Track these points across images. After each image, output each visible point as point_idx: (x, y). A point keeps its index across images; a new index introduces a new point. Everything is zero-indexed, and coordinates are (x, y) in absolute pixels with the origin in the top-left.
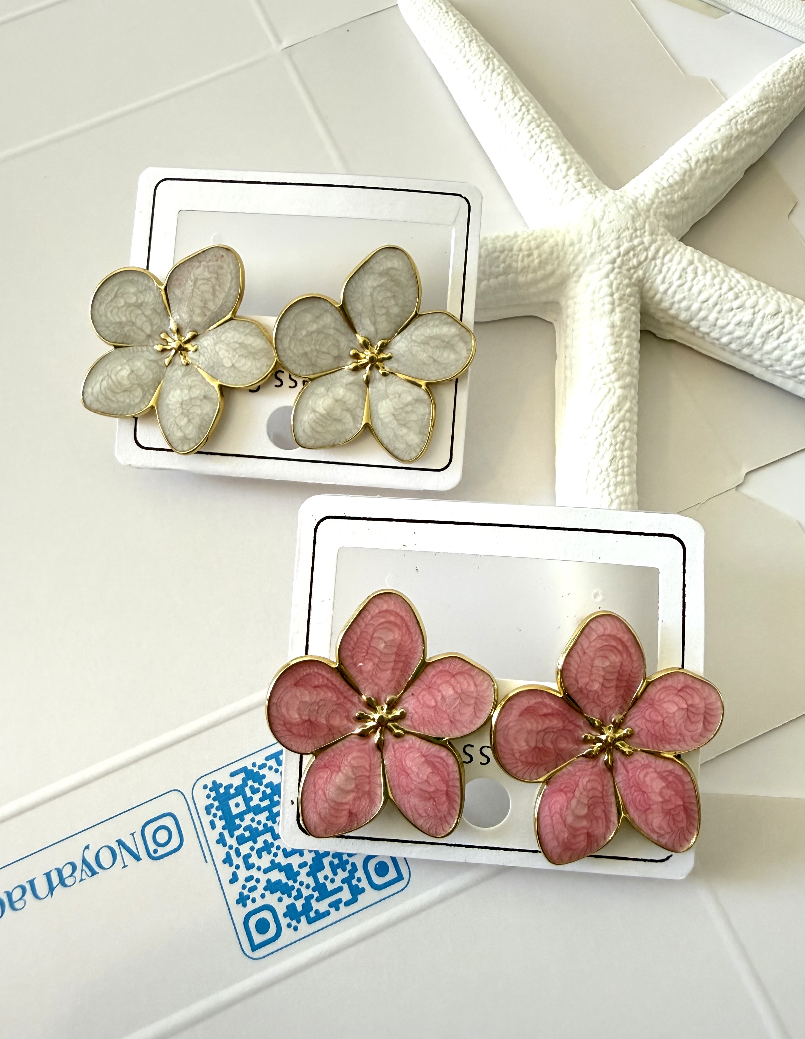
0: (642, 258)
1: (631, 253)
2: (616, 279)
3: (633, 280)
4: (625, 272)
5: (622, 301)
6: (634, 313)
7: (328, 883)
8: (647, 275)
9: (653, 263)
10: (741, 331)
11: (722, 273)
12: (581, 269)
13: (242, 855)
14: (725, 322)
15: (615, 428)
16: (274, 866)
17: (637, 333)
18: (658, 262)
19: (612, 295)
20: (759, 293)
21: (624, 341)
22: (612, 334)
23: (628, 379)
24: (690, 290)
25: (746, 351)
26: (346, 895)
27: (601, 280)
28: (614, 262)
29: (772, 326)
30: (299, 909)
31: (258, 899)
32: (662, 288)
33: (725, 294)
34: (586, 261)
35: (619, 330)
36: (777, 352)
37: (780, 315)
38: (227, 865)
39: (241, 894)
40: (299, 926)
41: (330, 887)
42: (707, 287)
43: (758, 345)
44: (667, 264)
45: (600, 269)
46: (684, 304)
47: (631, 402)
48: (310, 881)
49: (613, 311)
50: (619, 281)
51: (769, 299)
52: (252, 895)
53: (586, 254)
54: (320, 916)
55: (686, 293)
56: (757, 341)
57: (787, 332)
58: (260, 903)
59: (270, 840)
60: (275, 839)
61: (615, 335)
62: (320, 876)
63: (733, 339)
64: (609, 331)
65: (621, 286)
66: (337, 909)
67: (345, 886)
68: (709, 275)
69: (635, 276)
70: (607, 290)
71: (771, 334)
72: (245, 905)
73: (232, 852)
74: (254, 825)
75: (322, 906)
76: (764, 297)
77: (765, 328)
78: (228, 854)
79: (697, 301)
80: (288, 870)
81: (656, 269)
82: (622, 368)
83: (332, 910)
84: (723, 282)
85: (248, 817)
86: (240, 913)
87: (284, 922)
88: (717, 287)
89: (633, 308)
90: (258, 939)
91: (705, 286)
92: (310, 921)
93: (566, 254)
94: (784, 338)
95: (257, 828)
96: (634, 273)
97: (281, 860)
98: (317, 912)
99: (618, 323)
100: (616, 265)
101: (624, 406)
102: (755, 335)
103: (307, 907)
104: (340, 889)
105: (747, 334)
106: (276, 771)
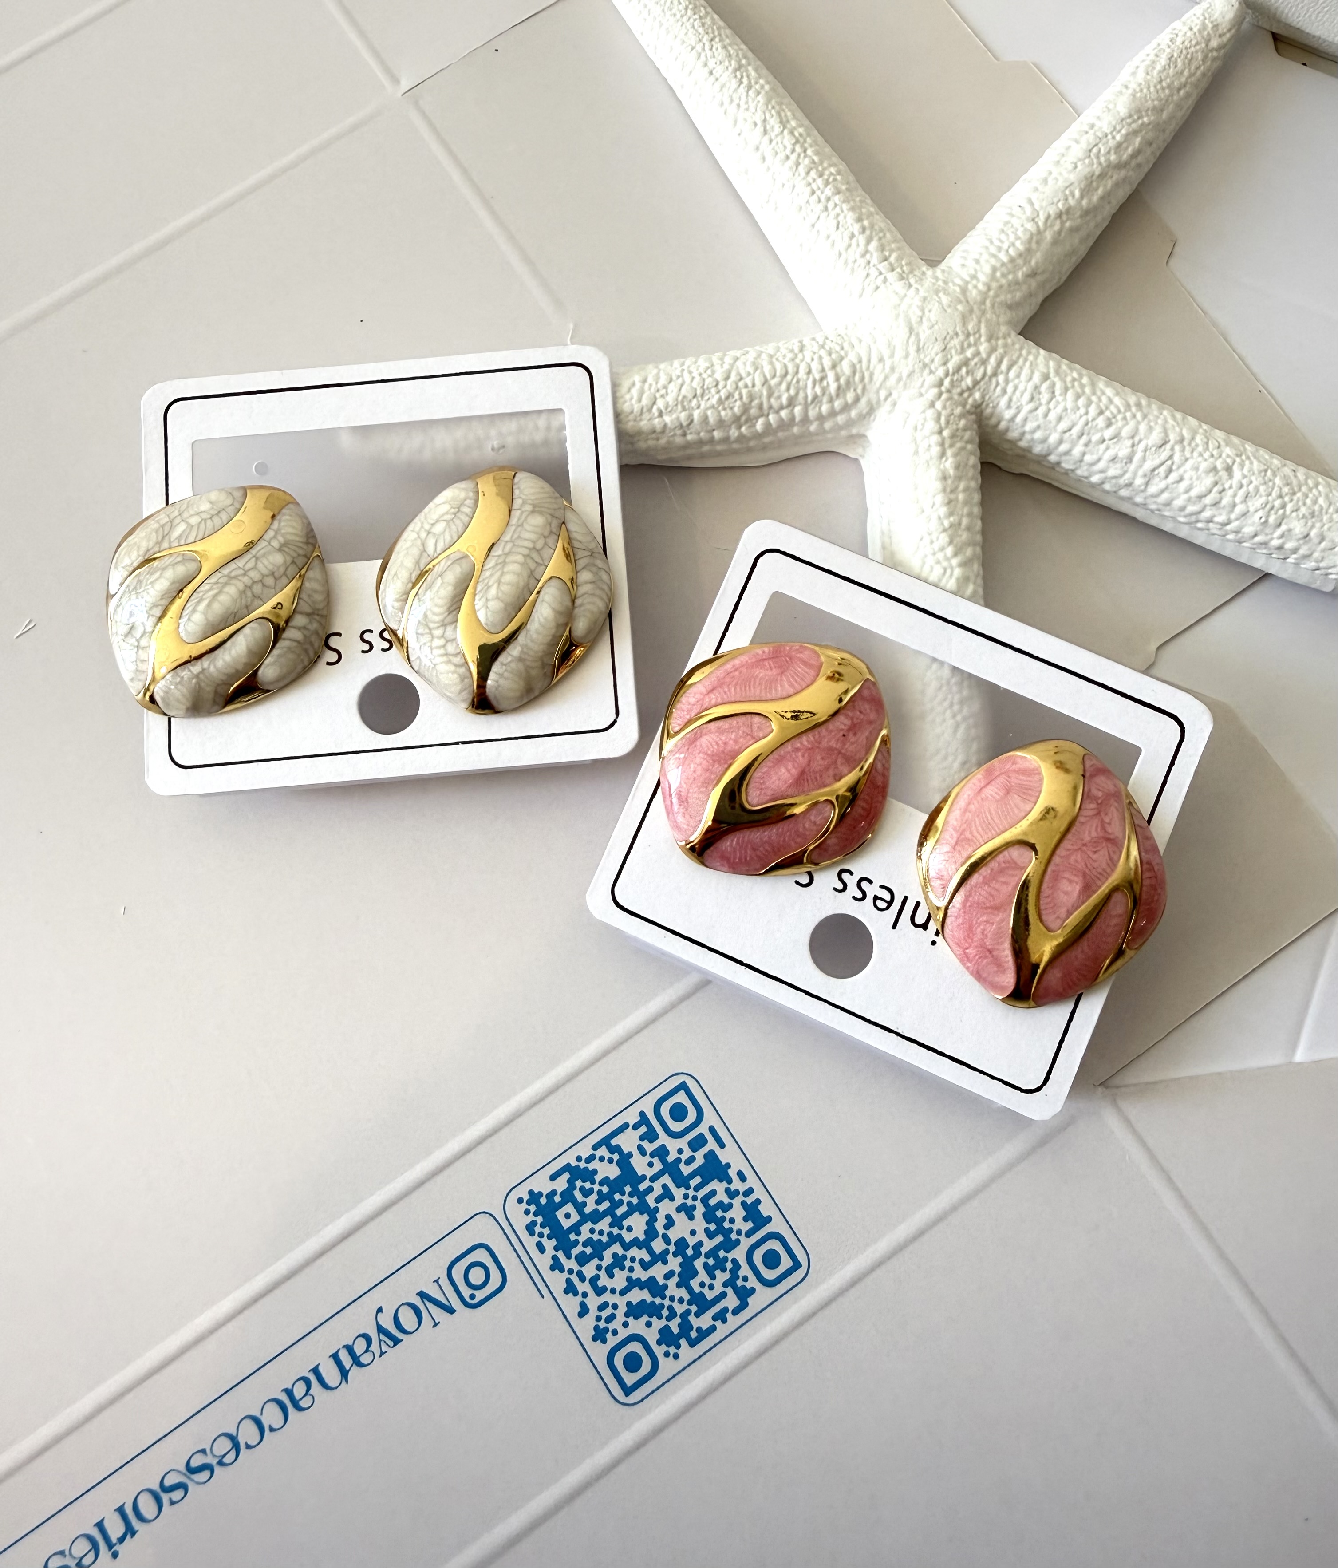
0: (979, 375)
2: (944, 408)
3: (968, 407)
4: (956, 398)
6: (971, 453)
7: (706, 1291)
8: (987, 398)
9: (994, 381)
10: (1116, 469)
11: (1088, 390)
12: (894, 395)
13: (588, 1278)
14: (1094, 457)
16: (632, 1283)
18: (1001, 378)
20: (1139, 416)
24: (1047, 415)
26: (732, 1301)
27: (924, 412)
28: (941, 383)
29: (1157, 462)
30: (676, 1330)
31: (620, 1329)
32: (1009, 414)
33: (1094, 420)
34: (902, 384)
36: (1165, 495)
37: (1168, 446)
38: (571, 1295)
39: (596, 1328)
40: (680, 1352)
41: (710, 1295)
42: (1069, 411)
44: (1013, 380)
45: (921, 395)
46: (1038, 435)
48: (683, 1293)
50: (948, 411)
51: (1152, 424)
52: (611, 1326)
53: (901, 373)
54: (703, 1334)
55: (1041, 421)
56: (1139, 481)
57: (1178, 469)
58: (623, 1334)
59: (620, 1252)
60: (626, 1250)
62: (694, 1283)
63: (1106, 478)
65: (953, 417)
66: (724, 1321)
67: (729, 1291)
68: (1070, 394)
69: (970, 401)
70: (933, 425)
71: (1156, 472)
72: (604, 1341)
73: (574, 1278)
74: (596, 1237)
75: (705, 1321)
76: (1146, 421)
77: (1148, 465)
78: (569, 1281)
79: (1056, 431)
80: (651, 1285)
81: (999, 388)
83: (718, 1324)
84: (1089, 403)
85: (585, 1228)
86: (600, 1352)
87: (659, 1351)
88: (1082, 411)
89: (969, 446)
90: (630, 1379)
91: (1065, 409)
92: (692, 1344)
93: (873, 373)
94: (1173, 476)
95: (600, 1241)
96: (969, 396)
97: (640, 1274)
98: (699, 1329)
100: (943, 389)
102: (1135, 474)
103: (685, 1326)
104: (723, 1295)
105: (1125, 473)
106: (610, 1161)
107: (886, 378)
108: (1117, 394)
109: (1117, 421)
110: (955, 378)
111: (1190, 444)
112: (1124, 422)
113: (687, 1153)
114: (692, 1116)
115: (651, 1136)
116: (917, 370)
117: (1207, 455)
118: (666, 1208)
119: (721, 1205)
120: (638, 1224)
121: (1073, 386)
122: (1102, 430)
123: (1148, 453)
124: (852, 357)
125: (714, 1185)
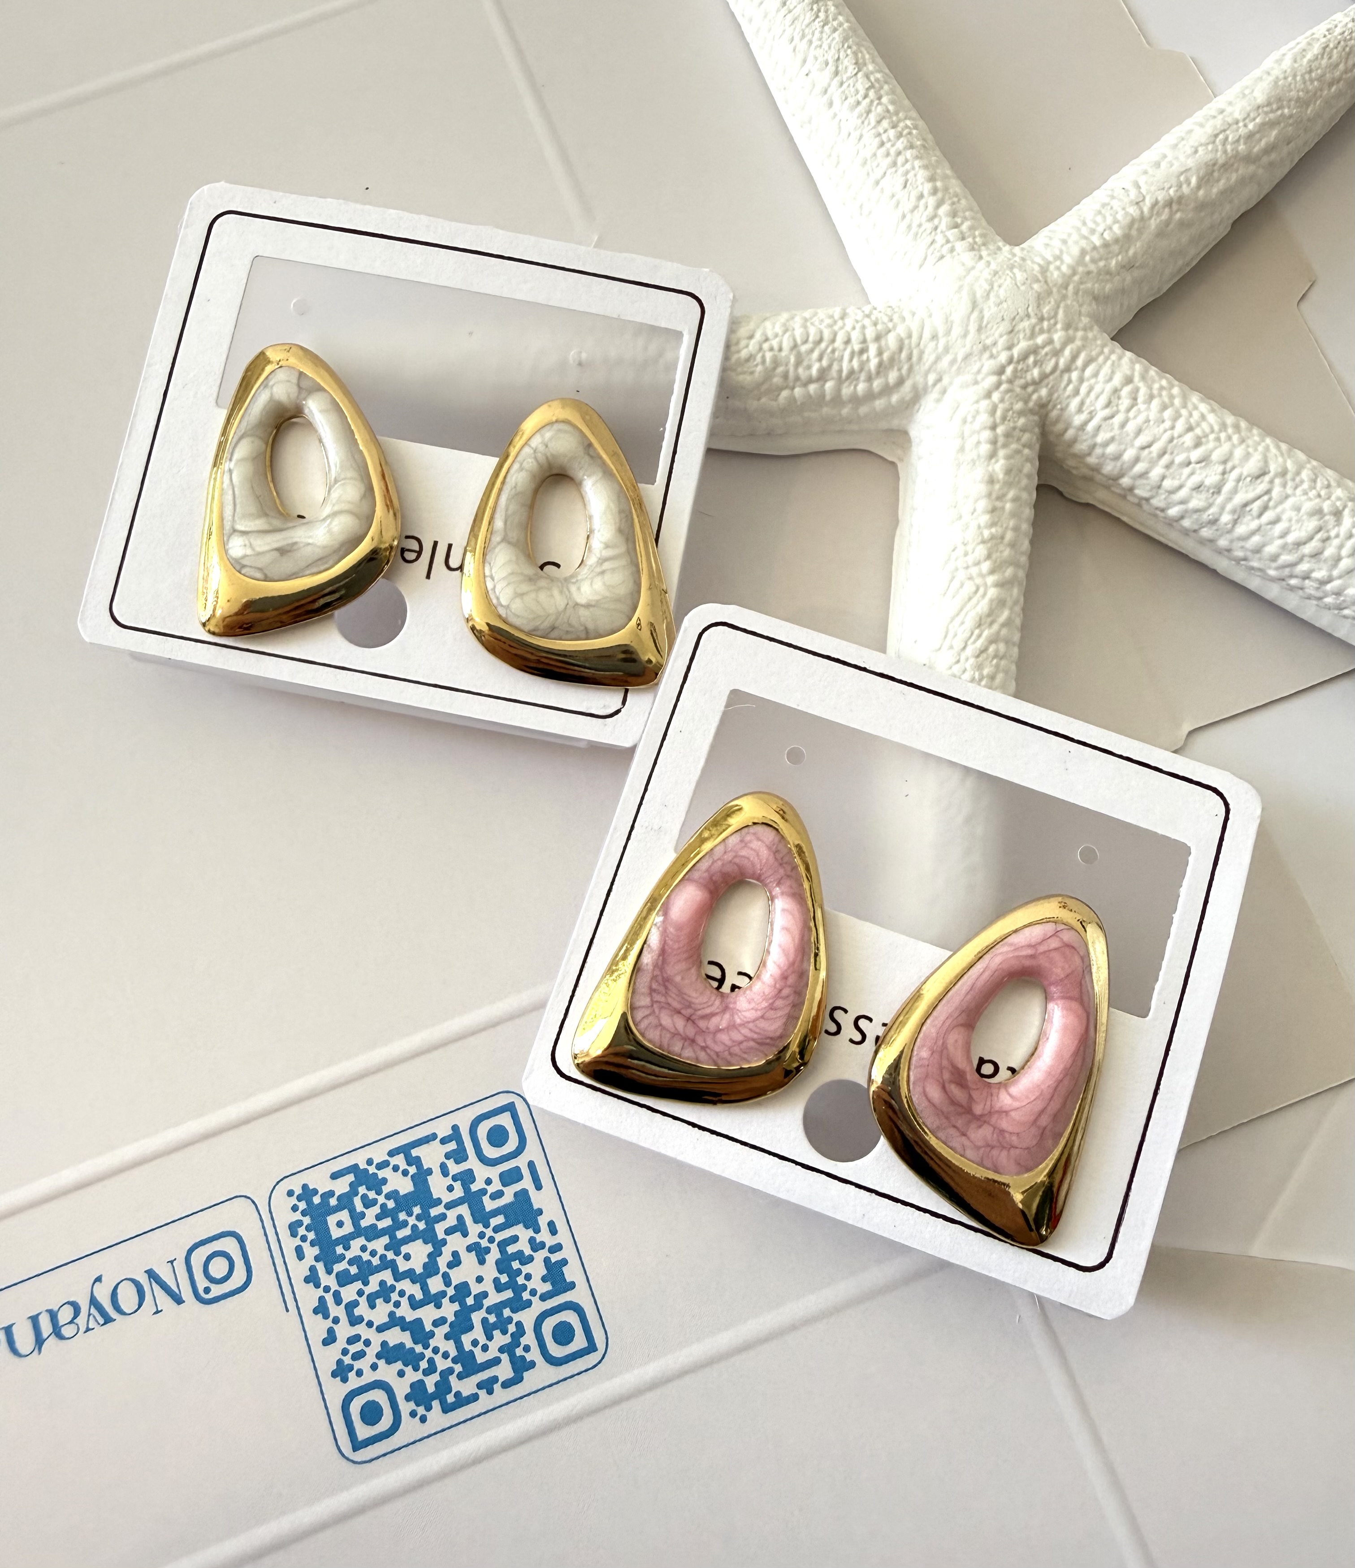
0: (1048, 368)
1: (1031, 359)
2: (1002, 400)
3: (1031, 404)
4: (1018, 390)
5: (1010, 440)
6: (1028, 460)
7: (477, 1351)
8: (1055, 395)
9: (1066, 377)
10: (1199, 500)
11: (1177, 402)
12: (946, 380)
13: (345, 1302)
14: (1176, 483)
15: (983, 651)
16: (394, 1321)
17: (1030, 494)
18: (1075, 375)
19: (994, 427)
20: (1235, 438)
21: (1008, 506)
22: (989, 495)
23: (1009, 572)
24: (1123, 425)
25: (1206, 533)
26: (504, 1371)
27: (977, 402)
28: (1001, 371)
29: (1251, 495)
30: (431, 1389)
31: (367, 1370)
32: (1078, 420)
33: (1180, 436)
34: (955, 368)
35: (1000, 489)
36: (1256, 539)
37: (1267, 478)
38: (320, 1316)
39: (339, 1362)
40: (429, 1415)
41: (481, 1357)
42: (1152, 423)
43: (1226, 524)
44: (1088, 380)
45: (976, 382)
46: (1111, 449)
47: (1011, 609)
48: (450, 1347)
49: (993, 455)
50: (1006, 405)
51: (1251, 450)
52: (357, 1365)
53: (956, 354)
54: (462, 1401)
55: (1116, 432)
56: (1226, 518)
57: (1275, 507)
58: (369, 1377)
59: (390, 1281)
60: (396, 1280)
61: (994, 496)
62: (466, 1340)
63: (1186, 511)
64: (982, 488)
65: (1011, 412)
66: (490, 1392)
67: (505, 1357)
68: (1155, 404)
69: (1035, 397)
70: (984, 418)
71: (1248, 509)
72: (345, 1380)
73: (329, 1298)
74: (366, 1256)
75: (467, 1387)
76: (1243, 446)
77: (1239, 499)
78: (322, 1299)
79: (1132, 446)
80: (416, 1329)
81: (1071, 387)
82: (1001, 552)
83: (482, 1393)
84: (1177, 417)
85: (357, 1244)
86: (336, 1391)
87: (405, 1408)
88: (1168, 424)
89: (1026, 451)
90: (363, 1432)
91: (1148, 421)
92: (447, 1409)
93: (921, 353)
94: (1268, 516)
95: (369, 1262)
96: (1034, 391)
97: (405, 1312)
98: (458, 1394)
99: (1001, 476)
100: (1004, 377)
101: (998, 616)
102: (1222, 508)
103: (443, 1387)
104: (496, 1361)
105: (1210, 506)
106: (405, 1173)
107: (938, 359)
108: (1213, 411)
109: (1208, 442)
110: (1020, 367)
111: (1293, 480)
112: (1217, 444)
113: (496, 1186)
114: (512, 1144)
115: (459, 1156)
116: (976, 353)
117: (1312, 494)
118: (456, 1242)
119: (520, 1256)
120: (419, 1252)
121: (1160, 395)
122: (1188, 450)
123: (1241, 483)
124: (901, 331)
125: (518, 1230)
